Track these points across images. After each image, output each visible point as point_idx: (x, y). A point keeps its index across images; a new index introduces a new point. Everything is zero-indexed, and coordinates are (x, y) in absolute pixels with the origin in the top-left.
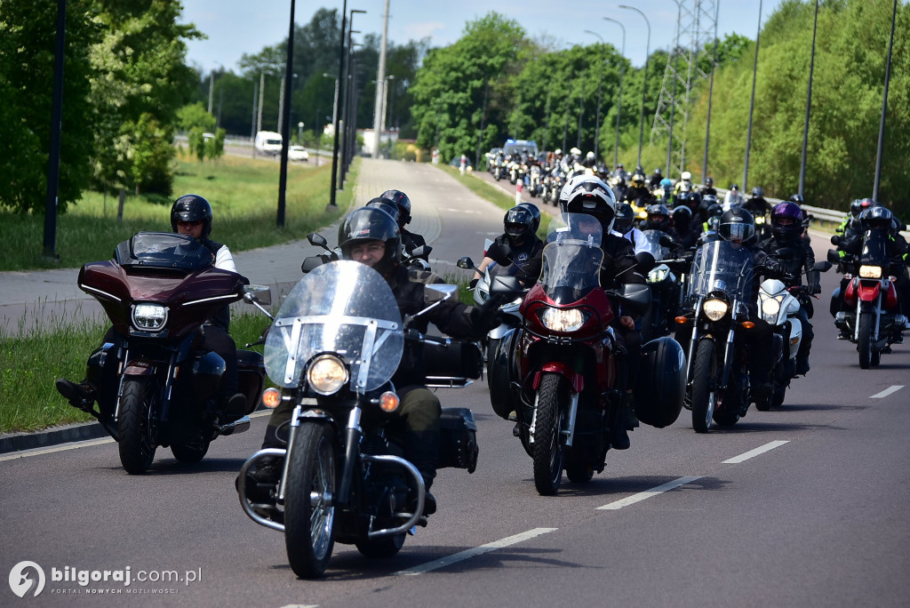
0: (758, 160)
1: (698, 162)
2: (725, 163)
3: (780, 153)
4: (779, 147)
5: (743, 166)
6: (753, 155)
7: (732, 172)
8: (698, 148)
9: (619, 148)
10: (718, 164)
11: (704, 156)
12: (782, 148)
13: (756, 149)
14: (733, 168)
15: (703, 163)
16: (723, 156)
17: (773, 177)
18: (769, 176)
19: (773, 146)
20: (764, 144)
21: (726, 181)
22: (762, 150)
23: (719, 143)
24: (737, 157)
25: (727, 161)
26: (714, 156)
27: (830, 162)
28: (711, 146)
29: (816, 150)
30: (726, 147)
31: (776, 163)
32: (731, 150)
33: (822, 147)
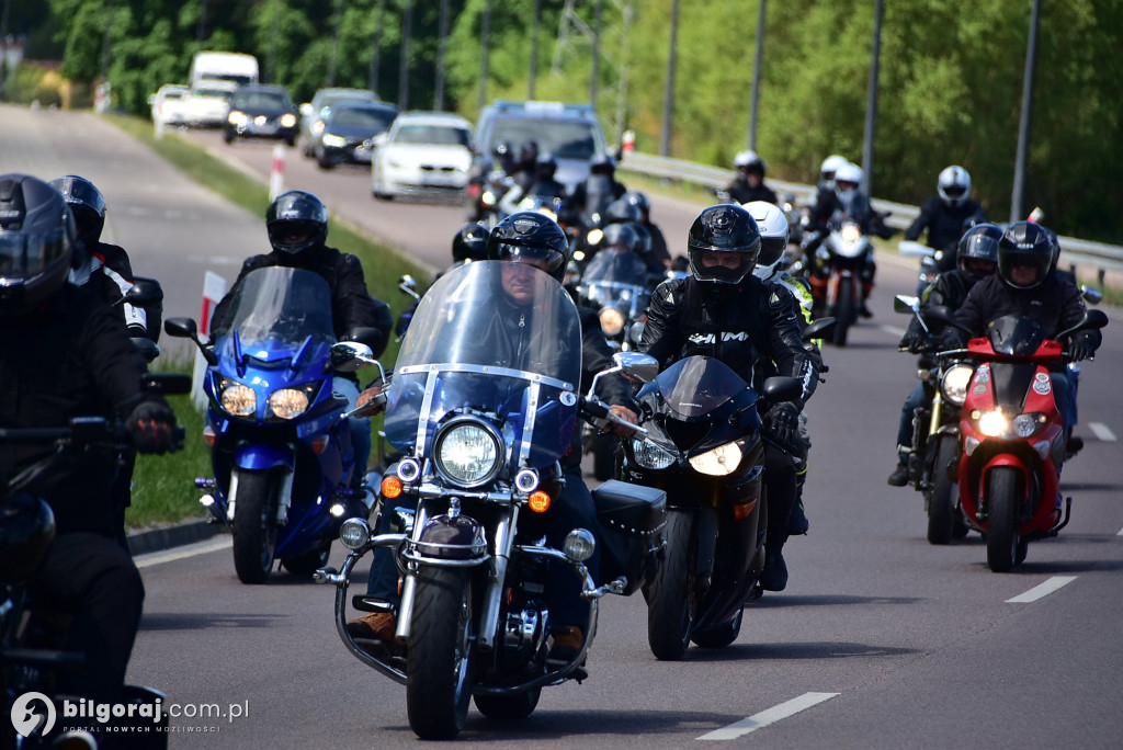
0: (775, 108)
1: (654, 111)
2: (708, 113)
3: (824, 92)
4: (820, 79)
5: (745, 118)
6: (768, 93)
7: (724, 132)
8: (654, 79)
9: (490, 84)
10: (695, 115)
11: (664, 97)
12: (826, 81)
13: (773, 83)
14: (725, 123)
15: (664, 112)
16: (706, 99)
17: (808, 141)
18: (799, 139)
19: (808, 76)
20: (788, 71)
21: (711, 149)
22: (784, 85)
23: (698, 70)
24: (732, 100)
25: (715, 108)
26: (687, 96)
27: (929, 112)
28: (681, 77)
29: (897, 85)
30: (711, 78)
31: (815, 111)
32: (723, 85)
33: (911, 77)
